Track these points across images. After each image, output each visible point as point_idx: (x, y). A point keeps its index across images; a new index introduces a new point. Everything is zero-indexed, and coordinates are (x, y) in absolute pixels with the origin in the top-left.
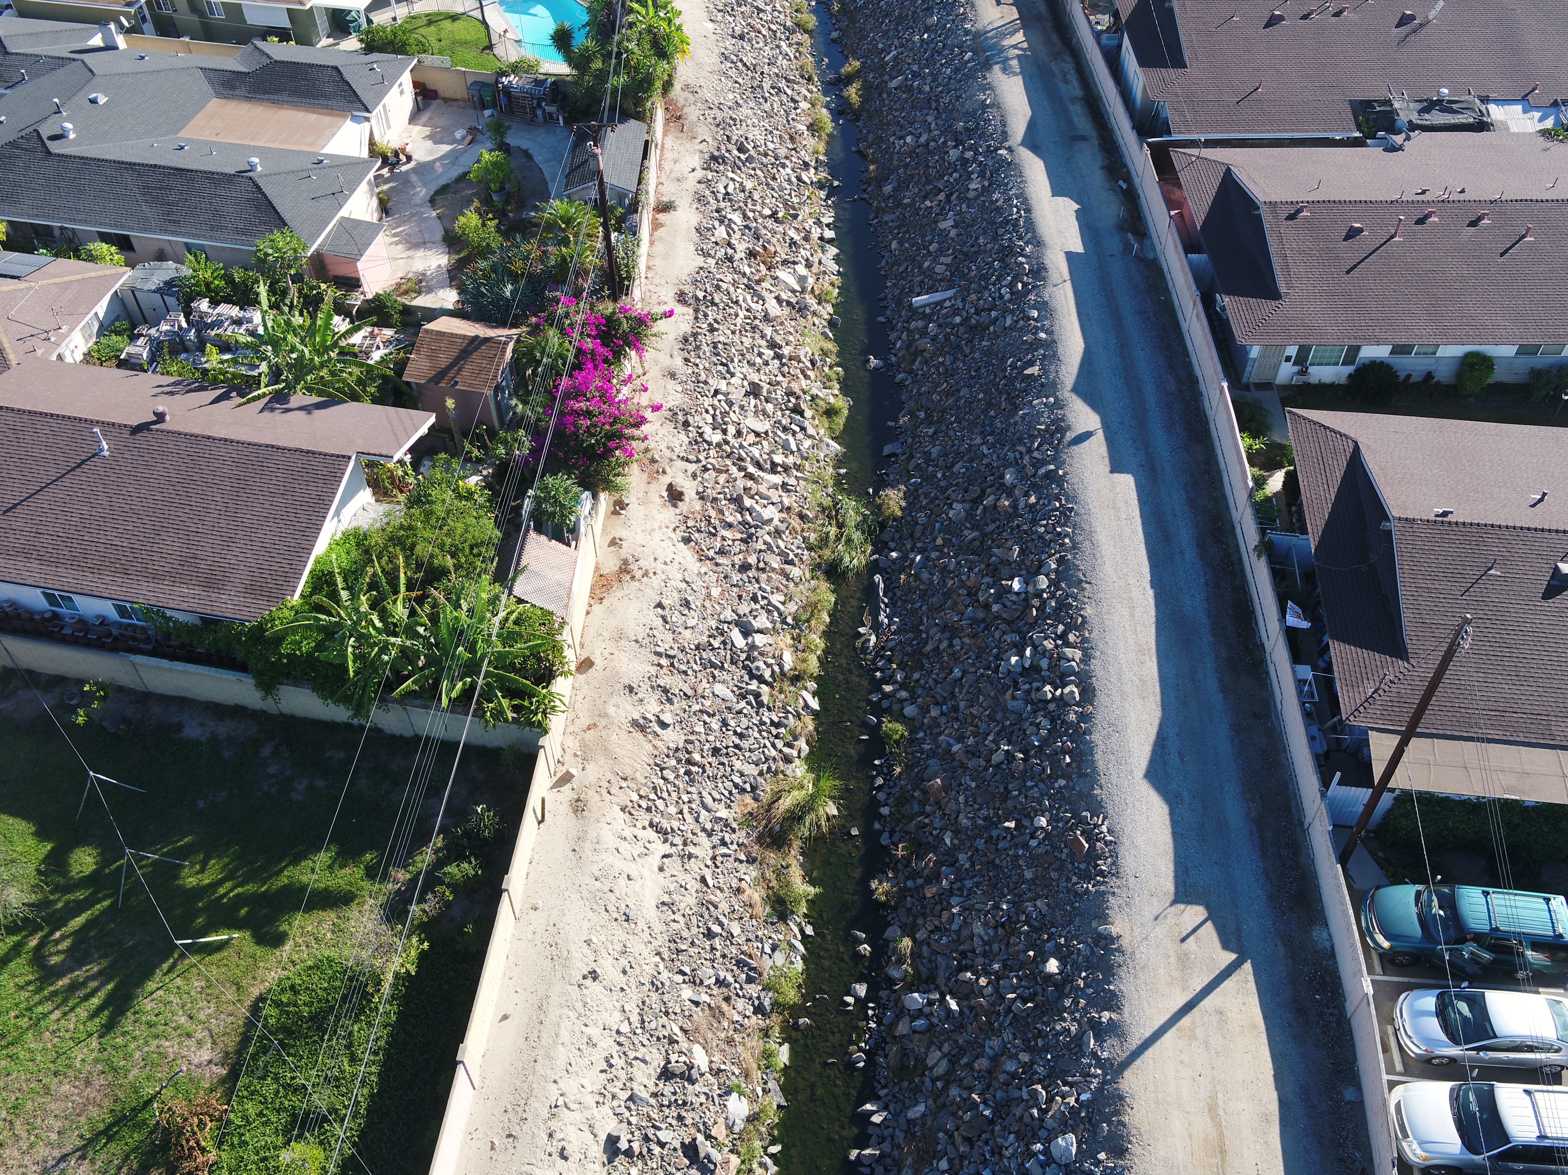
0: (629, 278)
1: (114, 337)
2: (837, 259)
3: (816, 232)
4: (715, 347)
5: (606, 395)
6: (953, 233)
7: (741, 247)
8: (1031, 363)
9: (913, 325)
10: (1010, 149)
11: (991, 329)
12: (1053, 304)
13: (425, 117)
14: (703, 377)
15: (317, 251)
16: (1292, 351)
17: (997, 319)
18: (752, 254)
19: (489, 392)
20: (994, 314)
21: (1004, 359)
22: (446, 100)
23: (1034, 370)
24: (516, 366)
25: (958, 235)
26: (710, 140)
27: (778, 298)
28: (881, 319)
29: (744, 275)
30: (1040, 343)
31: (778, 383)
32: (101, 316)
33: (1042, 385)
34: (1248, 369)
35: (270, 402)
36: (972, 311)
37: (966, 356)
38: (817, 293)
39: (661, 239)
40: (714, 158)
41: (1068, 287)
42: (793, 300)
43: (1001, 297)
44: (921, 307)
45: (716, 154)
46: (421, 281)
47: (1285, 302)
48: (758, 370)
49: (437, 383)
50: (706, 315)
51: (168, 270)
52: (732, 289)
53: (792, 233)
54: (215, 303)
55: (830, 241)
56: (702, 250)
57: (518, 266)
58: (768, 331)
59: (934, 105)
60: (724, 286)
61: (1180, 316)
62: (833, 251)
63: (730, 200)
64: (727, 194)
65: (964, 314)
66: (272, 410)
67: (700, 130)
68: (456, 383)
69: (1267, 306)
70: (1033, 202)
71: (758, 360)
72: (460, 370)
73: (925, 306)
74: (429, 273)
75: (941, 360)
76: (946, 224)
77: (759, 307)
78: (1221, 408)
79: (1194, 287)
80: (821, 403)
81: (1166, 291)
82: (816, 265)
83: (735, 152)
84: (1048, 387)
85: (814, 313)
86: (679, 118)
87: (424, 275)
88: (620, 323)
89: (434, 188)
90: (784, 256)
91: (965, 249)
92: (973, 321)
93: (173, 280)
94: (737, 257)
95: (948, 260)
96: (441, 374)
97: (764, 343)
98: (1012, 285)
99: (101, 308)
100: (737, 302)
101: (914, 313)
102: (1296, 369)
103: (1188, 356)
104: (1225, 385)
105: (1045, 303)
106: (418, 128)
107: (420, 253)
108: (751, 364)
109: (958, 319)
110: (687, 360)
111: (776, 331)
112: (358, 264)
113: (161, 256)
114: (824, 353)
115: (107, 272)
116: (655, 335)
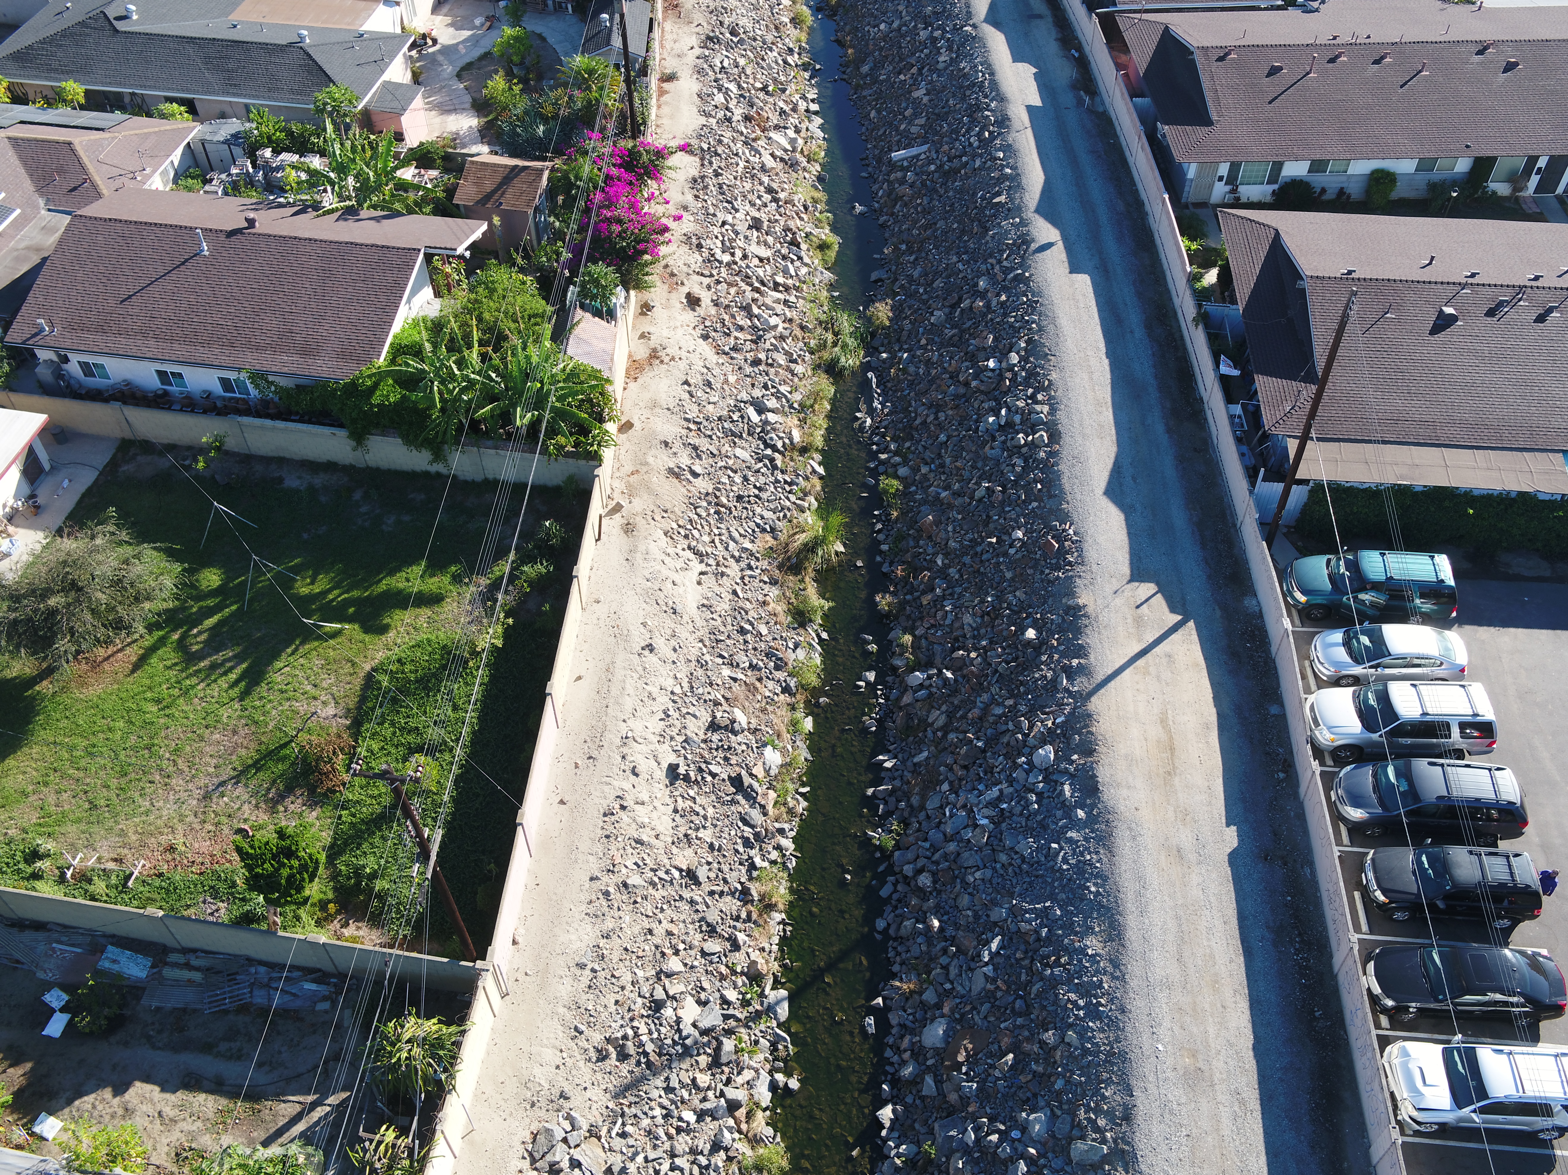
0: (644, 123)
1: (190, 180)
2: (822, 127)
3: (802, 106)
4: (721, 188)
5: (634, 206)
6: (925, 99)
7: (738, 113)
8: (999, 194)
9: (893, 177)
10: (974, 26)
11: (963, 172)
12: (1016, 146)
13: (445, 9)
14: (711, 211)
15: (365, 107)
16: (1224, 170)
17: (967, 163)
18: (747, 118)
19: (531, 212)
20: (964, 159)
21: (975, 194)
23: (1002, 199)
24: (551, 192)
25: (930, 101)
26: (705, 24)
27: (772, 155)
28: (864, 174)
29: (742, 133)
30: (1007, 177)
31: (776, 221)
32: (176, 164)
33: (1009, 210)
34: (1187, 189)
35: (343, 214)
36: (945, 159)
37: (941, 196)
38: (806, 153)
39: (666, 103)
40: (709, 38)
41: (1029, 133)
42: (787, 158)
43: (970, 144)
44: (899, 161)
45: (711, 34)
46: (455, 139)
47: (1217, 128)
48: (759, 210)
49: (484, 205)
50: (711, 163)
51: (233, 126)
52: (732, 144)
53: (781, 104)
54: (276, 152)
55: (816, 113)
56: (704, 111)
57: (548, 110)
58: (766, 180)
60: (726, 141)
61: (1127, 154)
62: (818, 121)
63: (726, 73)
64: (723, 67)
65: (938, 162)
66: (346, 220)
67: (695, 16)
68: (501, 204)
69: (1201, 131)
70: (996, 67)
71: (758, 202)
72: (503, 193)
73: (903, 160)
74: (462, 133)
75: (919, 201)
76: (919, 93)
77: (757, 160)
78: (1164, 217)
79: (1138, 124)
80: (814, 239)
81: (1115, 136)
82: (804, 130)
83: (728, 35)
84: (1014, 210)
85: (804, 169)
86: (677, 5)
87: (457, 134)
88: (641, 155)
89: (460, 65)
90: (775, 122)
91: (937, 111)
92: (946, 167)
93: (239, 133)
94: (735, 119)
95: (922, 121)
96: (488, 197)
97: (762, 189)
98: (979, 135)
99: (176, 157)
100: (737, 155)
101: (893, 166)
102: (1228, 188)
103: (1135, 185)
104: (1166, 196)
105: (1010, 146)
106: (440, 17)
107: (452, 118)
108: (753, 205)
109: (933, 167)
110: (696, 197)
111: (772, 180)
112: (403, 118)
113: (223, 116)
114: (815, 201)
115: (180, 126)
116: (670, 168)
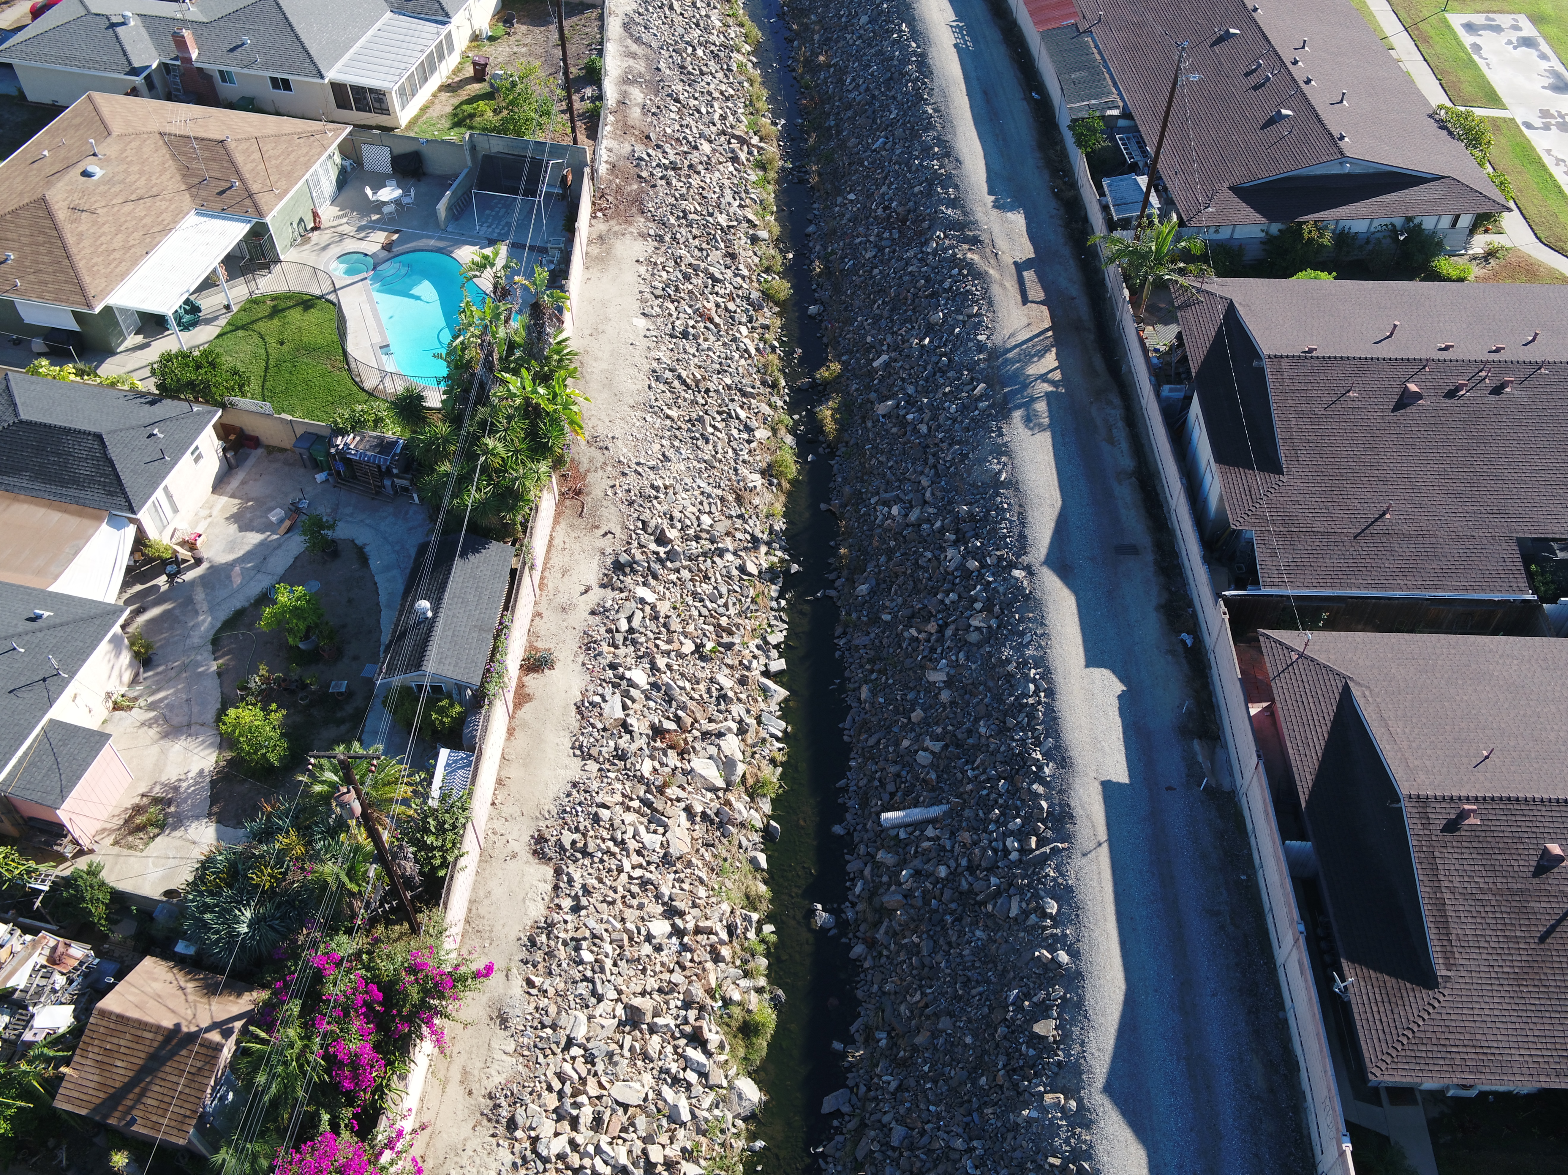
6: (945, 696)
7: (642, 727)
8: (1044, 1011)
9: (881, 852)
10: (1029, 570)
12: (1080, 892)
13: (234, 483)
14: (551, 1015)
18: (657, 736)
20: (994, 881)
21: (1005, 983)
22: (271, 450)
23: (1049, 1028)
25: (952, 704)
26: (617, 530)
27: (689, 813)
28: (838, 828)
29: (641, 779)
30: (1060, 973)
33: (1060, 1065)
36: (964, 862)
38: (749, 784)
39: (524, 725)
40: (618, 567)
41: (1104, 853)
42: (713, 809)
43: (1006, 852)
44: (893, 827)
45: (624, 558)
46: (169, 803)
47: (1446, 995)
49: (104, 1118)
50: (570, 881)
53: (722, 677)
55: (777, 677)
56: (581, 747)
59: (931, 461)
62: (781, 693)
63: (634, 642)
64: (631, 630)
65: (953, 863)
67: (605, 512)
68: (134, 1119)
69: (1415, 996)
70: (1058, 677)
71: (645, 950)
72: (143, 1093)
73: (897, 829)
76: (937, 677)
77: (658, 841)
79: (1297, 916)
80: (736, 1011)
82: (753, 728)
83: (653, 546)
85: (742, 825)
86: (578, 493)
87: (176, 789)
89: (224, 613)
90: (706, 726)
91: (959, 734)
92: (964, 883)
94: (633, 747)
95: (936, 747)
96: (113, 1100)
97: (657, 912)
98: (1022, 835)
100: (623, 842)
101: (883, 838)
105: (1069, 889)
106: (223, 500)
107: (178, 747)
110: (530, 983)
114: (751, 903)
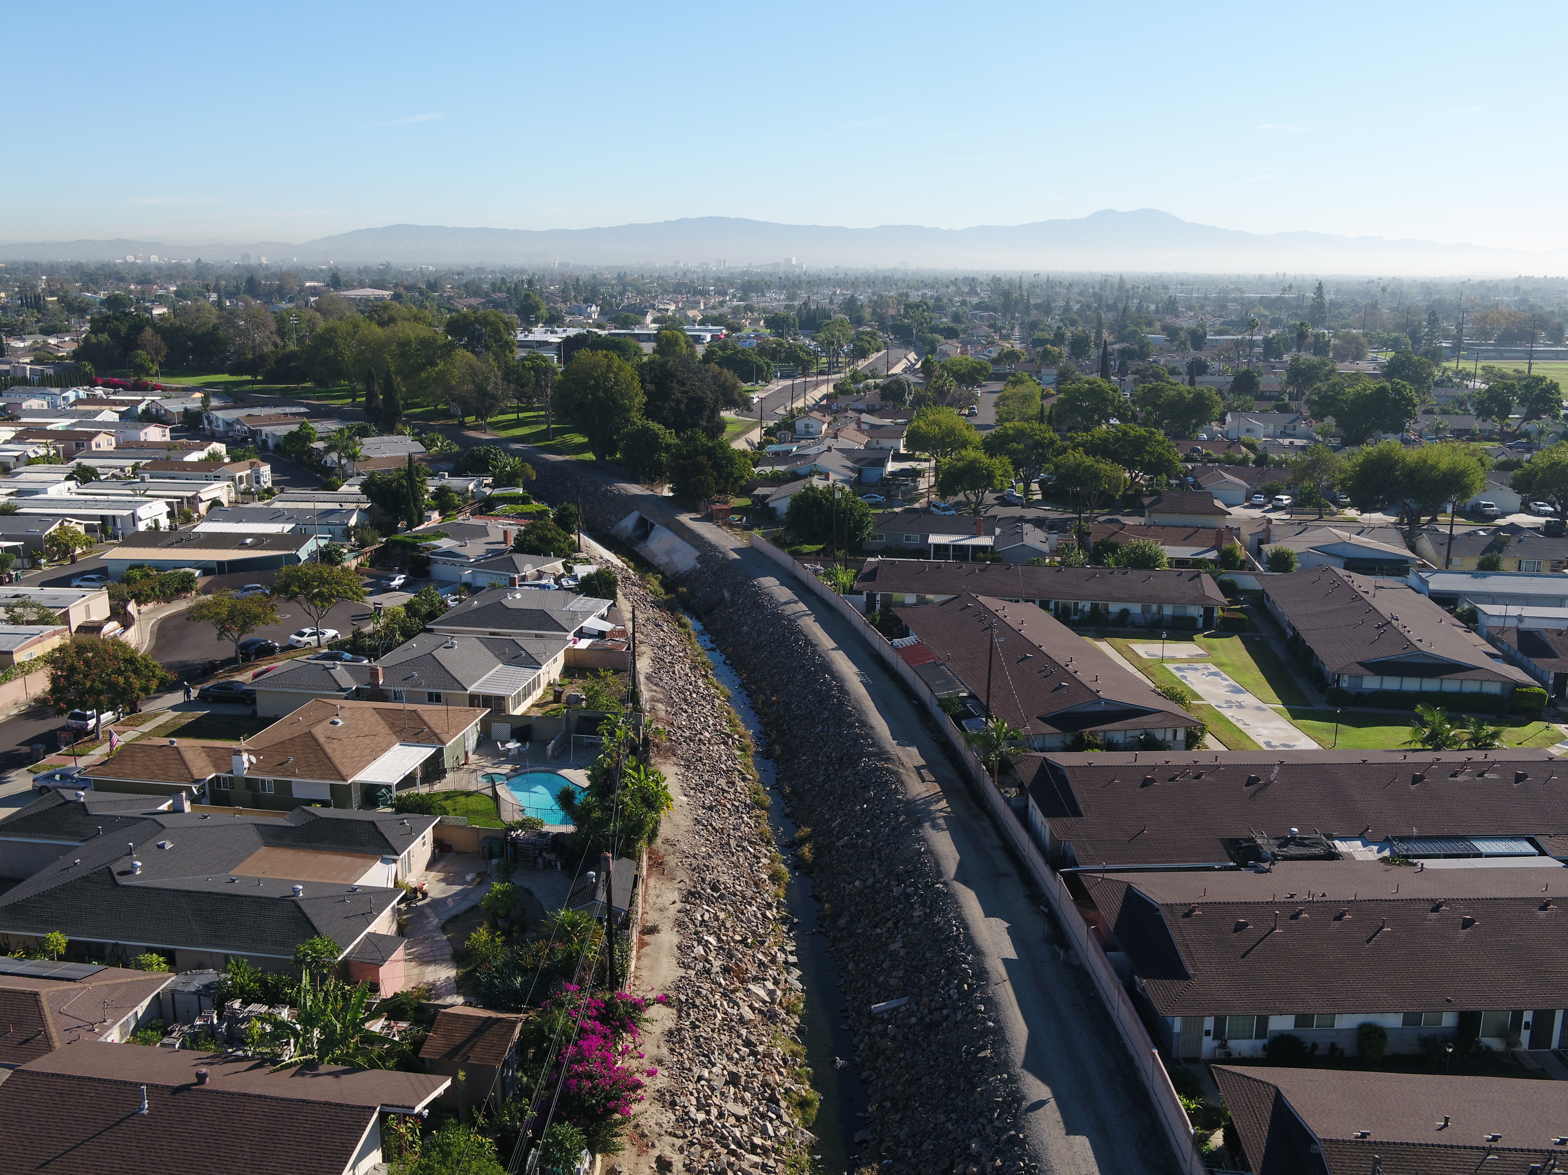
0: (623, 975)
1: (150, 1032)
2: (800, 979)
3: (781, 957)
4: (698, 1040)
5: (607, 1062)
6: (902, 952)
7: (717, 965)
8: (983, 1048)
9: (873, 1029)
10: (945, 884)
11: (945, 1025)
12: (997, 999)
13: (439, 867)
14: (687, 1065)
15: (345, 958)
16: (1209, 1024)
17: (948, 1016)
18: (726, 970)
19: (498, 1067)
20: (945, 1012)
21: (958, 1048)
22: (459, 853)
23: (988, 1053)
24: (522, 1045)
25: (907, 954)
26: (687, 881)
27: (751, 1007)
29: (720, 985)
30: (989, 1031)
31: (755, 1076)
32: (140, 1015)
33: (995, 1065)
34: (1175, 1043)
35: (300, 1069)
36: (926, 1011)
37: (924, 1050)
38: (785, 1005)
39: (646, 955)
40: (690, 893)
41: (1008, 985)
42: (765, 1009)
43: (950, 997)
44: (879, 1013)
45: (693, 890)
46: (431, 990)
47: (1194, 980)
48: (736, 1064)
49: (451, 1059)
50: (688, 1015)
51: (210, 976)
52: (710, 996)
53: (760, 956)
54: (245, 1003)
55: (794, 965)
56: (683, 963)
57: (528, 962)
58: (744, 1032)
59: (876, 856)
60: (704, 992)
61: (1109, 1007)
62: (797, 972)
63: (706, 926)
64: (703, 921)
65: (919, 1015)
66: (303, 1075)
67: (678, 873)
68: (468, 1058)
69: (1179, 985)
70: (970, 922)
71: (736, 1055)
72: (473, 1046)
73: (883, 1012)
74: (438, 983)
75: (901, 1055)
76: (896, 946)
77: (736, 1012)
78: (1156, 1073)
79: (1116, 977)
80: (794, 1095)
81: (1094, 988)
82: (783, 982)
83: (709, 891)
84: (1001, 1065)
85: (783, 1021)
86: (661, 864)
87: (434, 985)
88: (617, 1007)
89: (446, 917)
90: (754, 973)
91: (914, 964)
92: (927, 1020)
93: (212, 983)
94: (714, 970)
95: (901, 973)
96: (456, 1051)
97: (740, 1042)
98: (959, 987)
99: (141, 1009)
100: (715, 1006)
101: (873, 1018)
102: (1216, 1043)
103: (1121, 1039)
104: (1156, 1051)
105: (990, 999)
106: (433, 873)
107: (431, 968)
108: (730, 1058)
109: (914, 1020)
110: (672, 1050)
111: (750, 1032)
112: (381, 970)
113: (201, 966)
114: (794, 1054)
115: (154, 977)
116: (646, 1020)
